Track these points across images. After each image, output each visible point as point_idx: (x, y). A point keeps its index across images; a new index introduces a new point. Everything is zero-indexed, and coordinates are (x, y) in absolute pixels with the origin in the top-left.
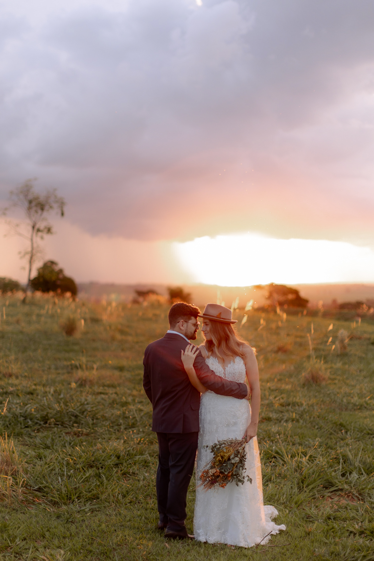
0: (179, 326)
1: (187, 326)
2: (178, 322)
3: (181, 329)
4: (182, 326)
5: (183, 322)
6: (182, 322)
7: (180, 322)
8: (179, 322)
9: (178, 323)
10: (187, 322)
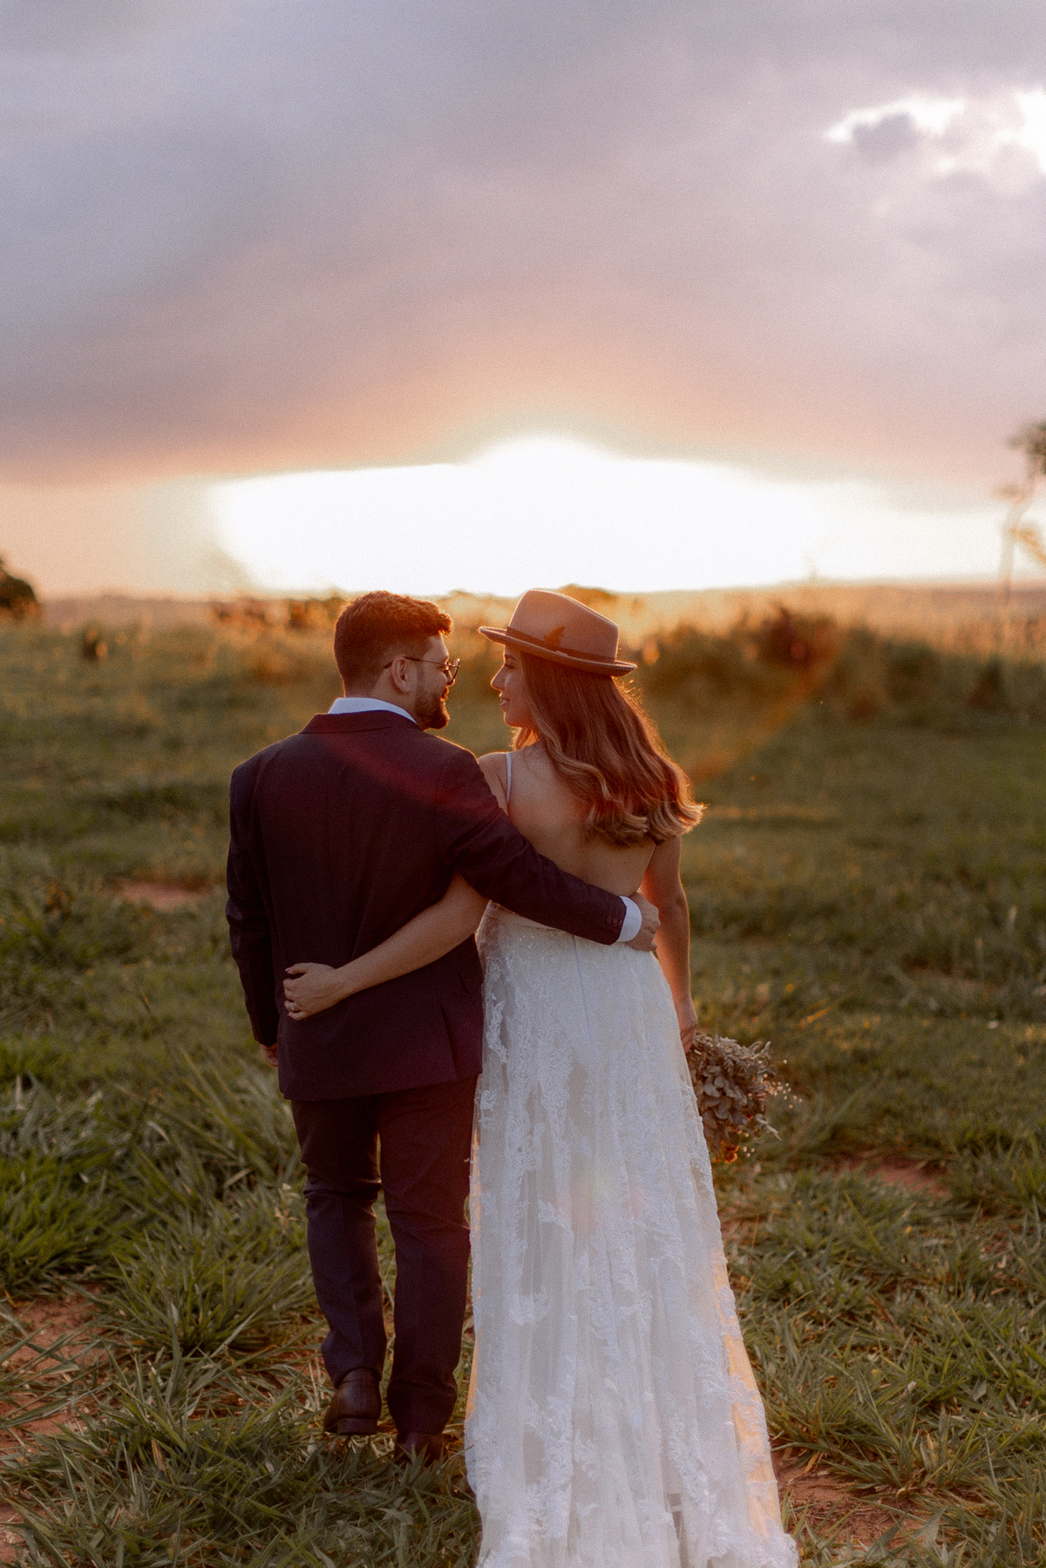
0: (392, 679)
1: (421, 675)
2: (387, 667)
3: (398, 690)
4: (403, 677)
5: (403, 662)
6: (399, 663)
7: (393, 666)
8: (390, 664)
9: (386, 670)
10: (418, 660)
